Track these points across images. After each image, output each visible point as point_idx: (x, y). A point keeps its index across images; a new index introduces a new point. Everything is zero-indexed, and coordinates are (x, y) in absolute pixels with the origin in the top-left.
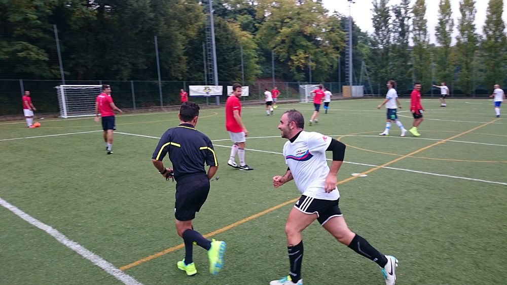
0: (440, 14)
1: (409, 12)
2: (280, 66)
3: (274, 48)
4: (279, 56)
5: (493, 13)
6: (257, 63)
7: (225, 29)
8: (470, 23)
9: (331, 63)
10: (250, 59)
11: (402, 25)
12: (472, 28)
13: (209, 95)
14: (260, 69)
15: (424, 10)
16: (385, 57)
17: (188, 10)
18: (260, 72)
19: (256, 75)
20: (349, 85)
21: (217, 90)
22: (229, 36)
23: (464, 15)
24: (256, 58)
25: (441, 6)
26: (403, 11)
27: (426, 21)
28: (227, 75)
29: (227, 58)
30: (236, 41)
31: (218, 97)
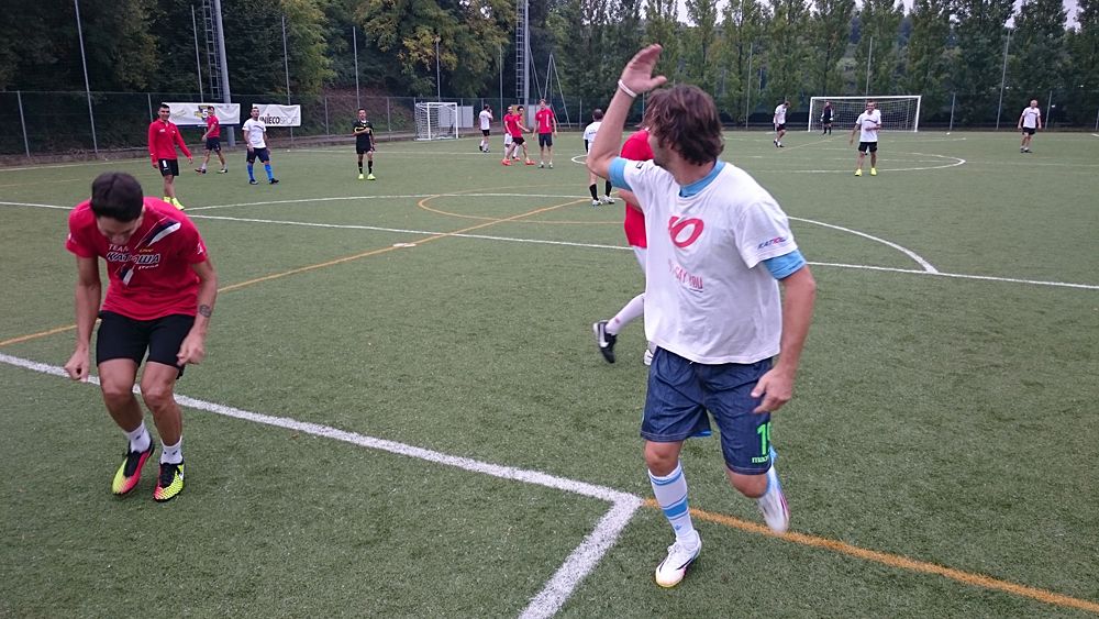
2: (381, 62)
3: (368, 20)
4: (377, 38)
6: (328, 54)
9: (490, 55)
10: (309, 44)
14: (332, 67)
16: (594, 46)
18: (332, 74)
19: (325, 80)
21: (227, 113)
24: (322, 42)
28: (256, 79)
29: (254, 41)
31: (232, 128)
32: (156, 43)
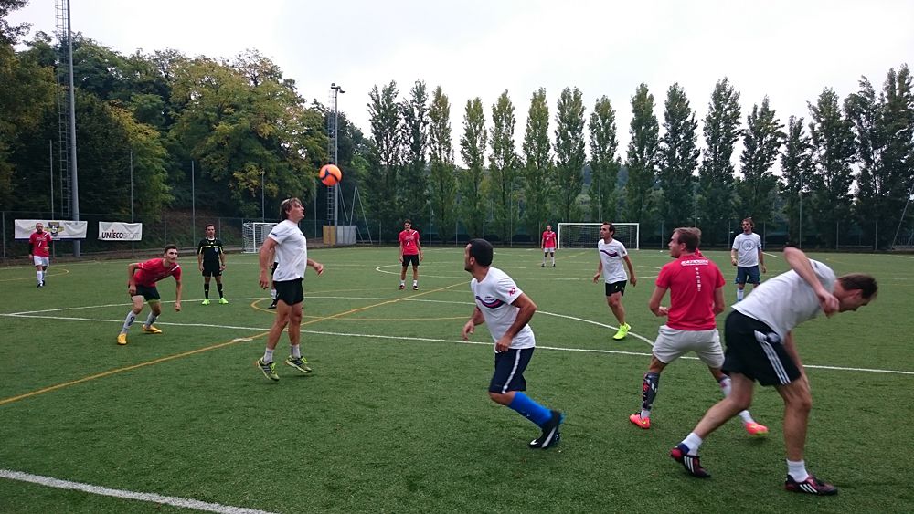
0: (467, 121)
1: (425, 114)
2: (213, 189)
3: (204, 156)
4: (211, 171)
5: (536, 127)
6: (167, 182)
7: (103, 117)
8: (506, 137)
9: (305, 186)
10: (152, 173)
11: (416, 133)
12: (510, 144)
13: (58, 238)
14: (171, 193)
15: (446, 114)
16: (390, 181)
17: (21, 78)
18: (171, 198)
19: (164, 203)
20: (333, 224)
21: (75, 229)
22: (110, 132)
23: (499, 125)
24: (163, 172)
25: (468, 110)
26: (416, 112)
27: (448, 130)
28: (103, 201)
29: (104, 170)
30: (125, 140)
31: (79, 242)
32: (14, 169)
